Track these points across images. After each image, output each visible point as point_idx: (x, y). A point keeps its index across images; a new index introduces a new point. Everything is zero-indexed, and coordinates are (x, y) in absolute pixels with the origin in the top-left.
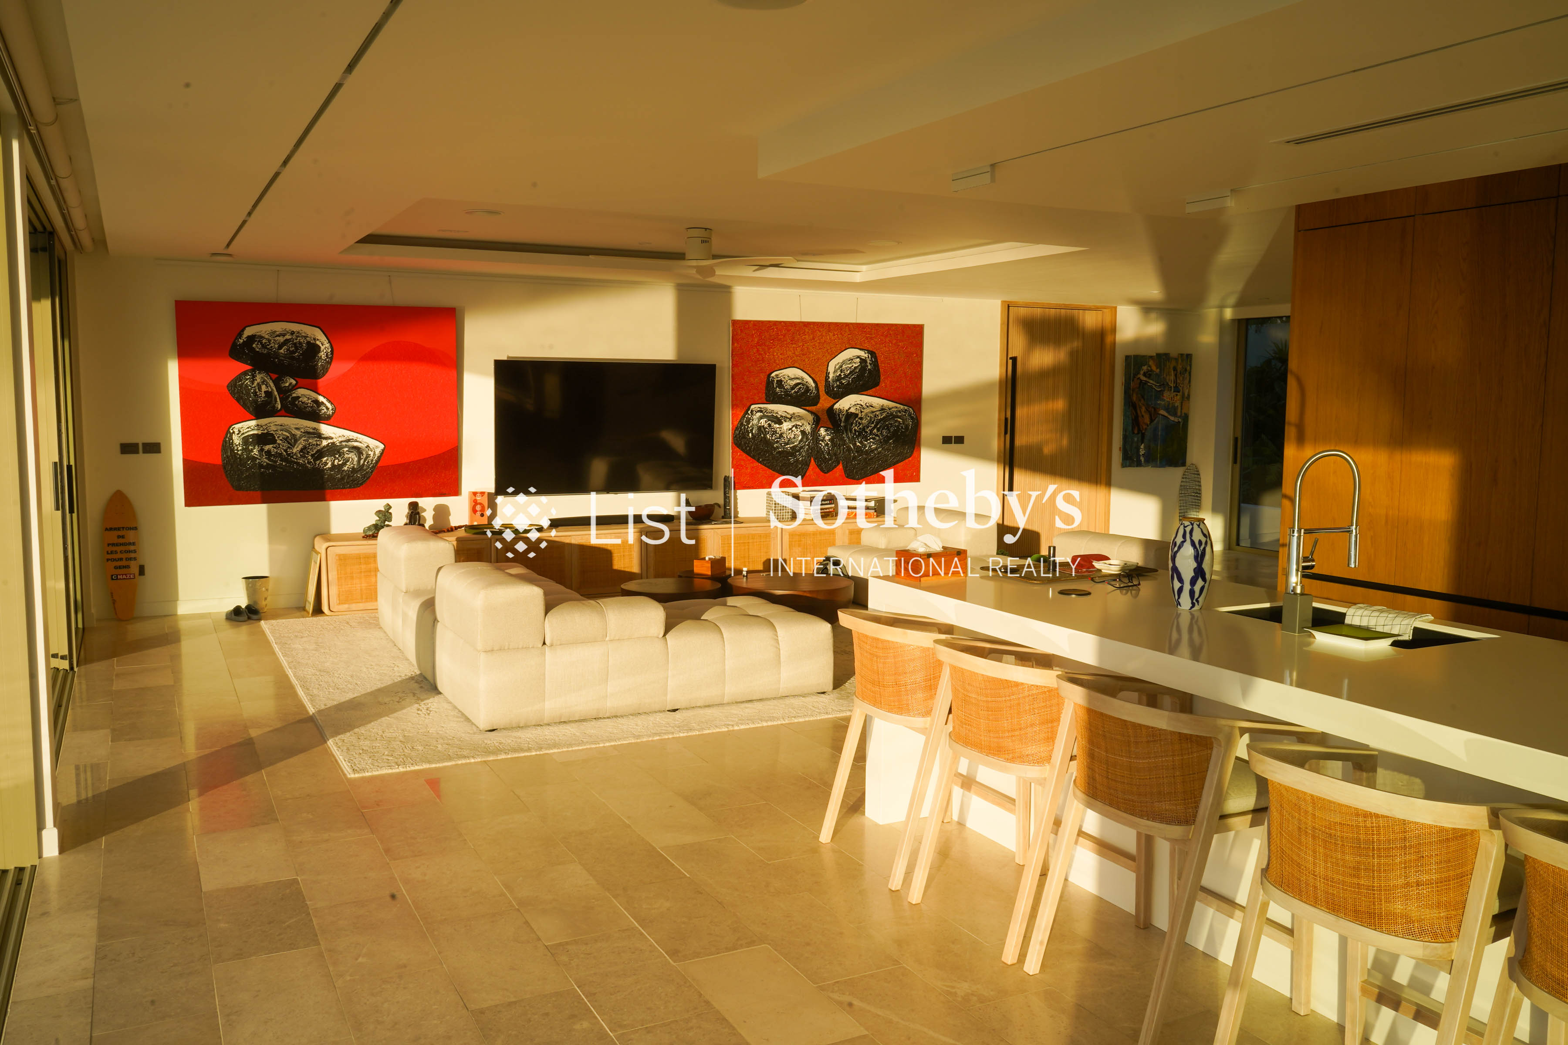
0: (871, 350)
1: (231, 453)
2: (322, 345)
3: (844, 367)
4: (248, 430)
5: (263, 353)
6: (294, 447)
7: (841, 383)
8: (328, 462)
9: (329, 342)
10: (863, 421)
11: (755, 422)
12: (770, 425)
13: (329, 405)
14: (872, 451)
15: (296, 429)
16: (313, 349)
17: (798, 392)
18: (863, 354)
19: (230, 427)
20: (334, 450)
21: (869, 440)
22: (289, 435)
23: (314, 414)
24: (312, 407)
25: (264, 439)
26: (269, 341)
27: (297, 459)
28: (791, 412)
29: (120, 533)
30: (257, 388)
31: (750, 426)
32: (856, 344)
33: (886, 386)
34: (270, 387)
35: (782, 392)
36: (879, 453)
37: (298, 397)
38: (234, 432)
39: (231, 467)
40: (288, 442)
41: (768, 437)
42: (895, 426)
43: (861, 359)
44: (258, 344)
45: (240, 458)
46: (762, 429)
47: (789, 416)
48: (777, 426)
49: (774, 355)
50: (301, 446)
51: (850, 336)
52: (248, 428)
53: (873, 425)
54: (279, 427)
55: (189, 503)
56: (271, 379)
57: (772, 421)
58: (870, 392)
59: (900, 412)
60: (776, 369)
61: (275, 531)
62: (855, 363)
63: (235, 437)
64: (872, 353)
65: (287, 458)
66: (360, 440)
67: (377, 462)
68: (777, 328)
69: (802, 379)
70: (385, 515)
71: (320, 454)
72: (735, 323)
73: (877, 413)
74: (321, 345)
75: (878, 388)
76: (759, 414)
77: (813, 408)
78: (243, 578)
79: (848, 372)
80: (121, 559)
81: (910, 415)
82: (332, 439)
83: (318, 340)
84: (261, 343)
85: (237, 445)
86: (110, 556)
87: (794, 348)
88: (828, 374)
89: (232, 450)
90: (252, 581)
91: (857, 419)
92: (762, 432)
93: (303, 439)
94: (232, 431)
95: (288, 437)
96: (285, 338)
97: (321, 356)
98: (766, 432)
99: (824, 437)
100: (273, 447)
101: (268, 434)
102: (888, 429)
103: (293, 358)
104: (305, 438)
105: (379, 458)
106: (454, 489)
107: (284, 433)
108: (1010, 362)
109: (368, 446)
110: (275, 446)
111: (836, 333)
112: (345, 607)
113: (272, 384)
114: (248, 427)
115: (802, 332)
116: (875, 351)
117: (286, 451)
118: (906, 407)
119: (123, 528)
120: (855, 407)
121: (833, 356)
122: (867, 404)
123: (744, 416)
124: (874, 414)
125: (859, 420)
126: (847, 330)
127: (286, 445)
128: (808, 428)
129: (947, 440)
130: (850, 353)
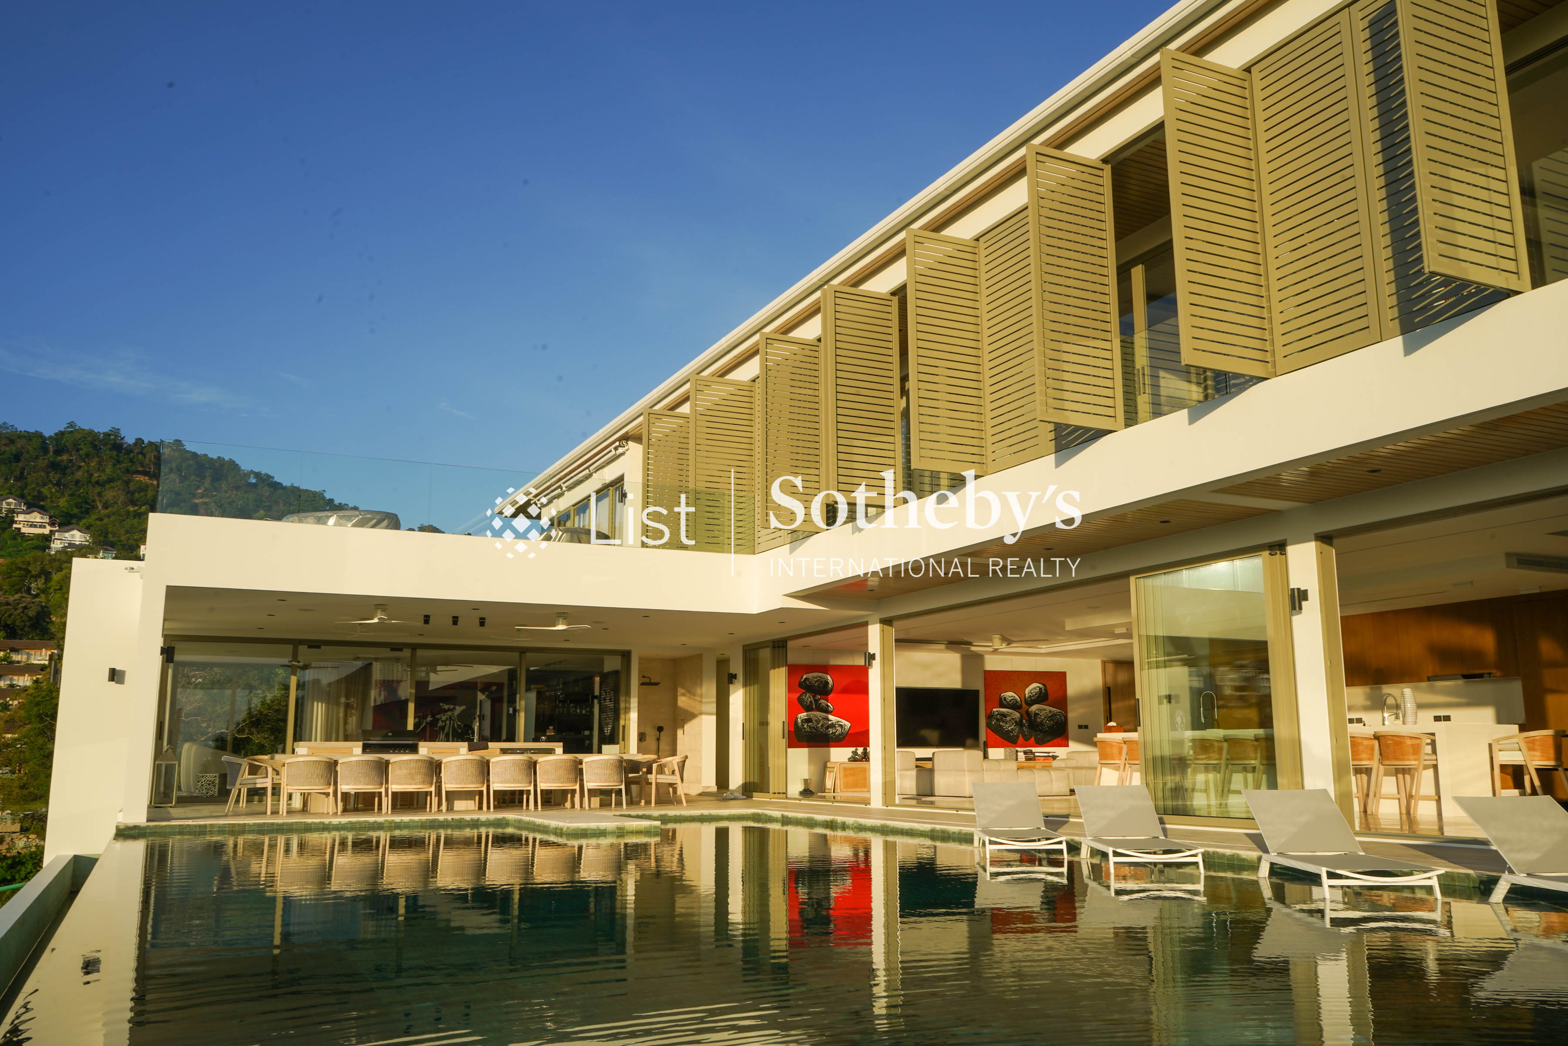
2: (830, 682)
3: (1032, 692)
4: (803, 717)
5: (808, 686)
6: (819, 724)
7: (1031, 699)
8: (831, 731)
9: (832, 680)
10: (1042, 717)
11: (995, 716)
12: (1002, 718)
13: (832, 707)
14: (1047, 731)
15: (820, 717)
16: (827, 683)
17: (1013, 703)
18: (1040, 686)
19: (797, 715)
20: (833, 726)
21: (1045, 726)
22: (817, 719)
23: (827, 711)
24: (826, 708)
25: (808, 720)
26: (811, 680)
28: (1010, 712)
30: (807, 700)
31: (993, 718)
32: (1037, 681)
33: (1051, 701)
34: (811, 699)
35: (1006, 702)
36: (1050, 732)
37: (821, 703)
39: (797, 733)
40: (817, 722)
41: (1001, 723)
42: (1056, 720)
43: (1039, 688)
44: (807, 682)
45: (801, 728)
46: (999, 720)
47: (1010, 714)
48: (1005, 718)
49: (1002, 686)
50: (821, 724)
51: (1034, 677)
53: (1047, 719)
54: (814, 716)
56: (812, 696)
57: (1002, 716)
58: (1044, 704)
59: (1058, 713)
60: (1003, 692)
61: (812, 759)
62: (1037, 690)
63: (799, 720)
64: (1044, 685)
65: (817, 729)
66: (841, 722)
67: (846, 732)
68: (1003, 674)
69: (1014, 697)
70: (856, 753)
71: (828, 727)
72: (986, 672)
73: (1048, 713)
75: (1048, 702)
76: (997, 713)
77: (1019, 711)
78: (804, 778)
79: (1034, 694)
81: (1062, 715)
82: (832, 721)
83: (828, 680)
84: (809, 681)
85: (800, 723)
87: (1010, 683)
88: (1025, 695)
89: (798, 725)
90: (806, 781)
94: (798, 717)
96: (818, 679)
97: (829, 687)
99: (1025, 725)
101: (810, 719)
102: (1053, 721)
103: (821, 688)
104: (823, 721)
105: (847, 730)
108: (1107, 689)
109: (843, 724)
110: (812, 724)
111: (1028, 676)
112: (845, 790)
114: (803, 715)
115: (1013, 676)
116: (1046, 684)
117: (816, 726)
118: (1061, 711)
120: (1038, 711)
121: (1028, 686)
122: (1044, 709)
123: (990, 714)
125: (1040, 717)
126: (1033, 675)
128: (1018, 720)
129: (1080, 727)
130: (1035, 685)
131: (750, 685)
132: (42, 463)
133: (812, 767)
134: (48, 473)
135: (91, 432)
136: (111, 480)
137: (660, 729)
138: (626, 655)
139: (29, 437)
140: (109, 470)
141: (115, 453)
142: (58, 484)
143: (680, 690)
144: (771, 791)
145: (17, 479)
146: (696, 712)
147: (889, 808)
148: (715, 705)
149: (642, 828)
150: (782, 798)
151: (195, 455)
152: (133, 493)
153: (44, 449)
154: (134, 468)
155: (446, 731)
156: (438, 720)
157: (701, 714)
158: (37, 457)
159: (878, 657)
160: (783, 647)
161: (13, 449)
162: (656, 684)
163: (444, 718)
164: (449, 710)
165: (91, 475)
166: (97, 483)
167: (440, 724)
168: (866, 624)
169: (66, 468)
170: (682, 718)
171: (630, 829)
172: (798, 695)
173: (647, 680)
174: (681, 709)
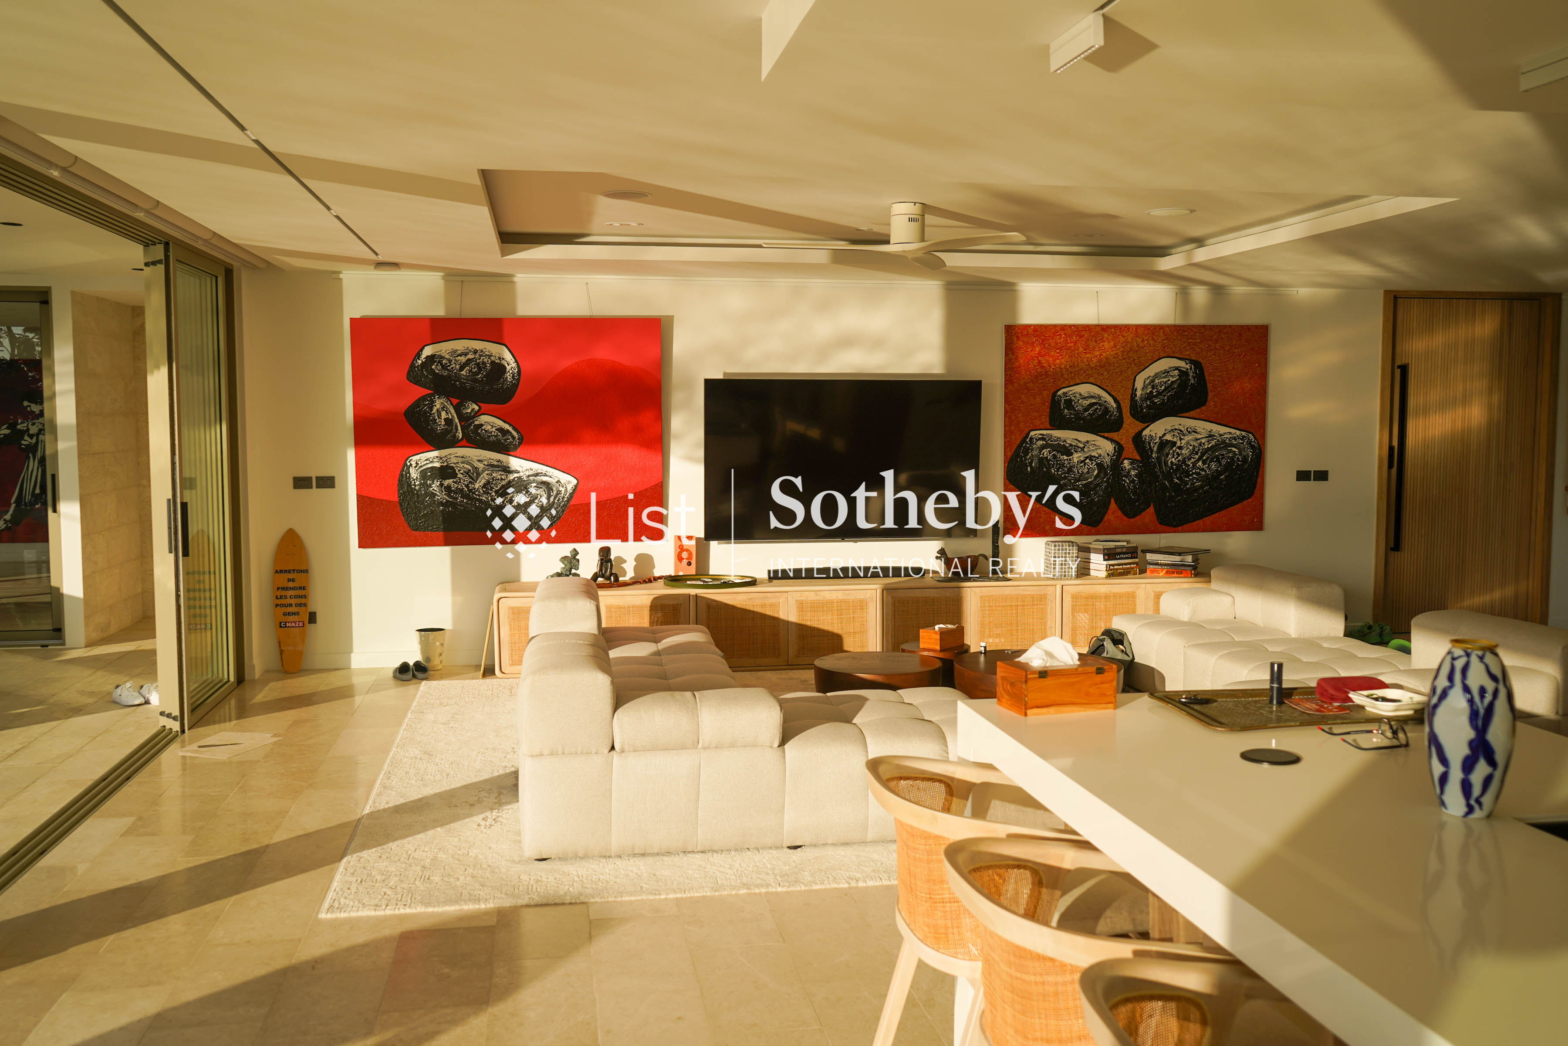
0: (1194, 358)
1: (407, 488)
2: (508, 365)
3: (1157, 381)
4: (426, 462)
5: (442, 375)
6: (476, 482)
7: (1152, 402)
9: (516, 361)
10: (1183, 452)
11: (1035, 453)
12: (1055, 456)
13: (515, 434)
14: (1196, 489)
15: (479, 461)
16: (499, 368)
17: (1093, 414)
18: (1182, 364)
19: (407, 459)
20: (521, 485)
21: (1192, 475)
22: (470, 468)
24: (496, 436)
25: (445, 472)
26: (450, 361)
27: (479, 496)
28: (1084, 440)
29: (291, 576)
30: (436, 414)
31: (1028, 457)
32: (1173, 352)
33: (1215, 406)
34: (451, 414)
35: (1071, 414)
36: (1206, 492)
37: (482, 425)
38: (411, 465)
39: (408, 505)
40: (469, 476)
41: (1053, 471)
42: (1229, 457)
43: (1180, 371)
44: (437, 365)
45: (417, 494)
46: (1045, 462)
47: (1081, 445)
48: (1065, 457)
49: (1061, 368)
50: (483, 481)
51: (1166, 341)
52: (426, 460)
53: (1197, 457)
54: (460, 460)
55: (363, 543)
56: (452, 404)
57: (1058, 452)
58: (1191, 413)
59: (1235, 440)
60: (1064, 386)
61: (458, 577)
62: (1172, 376)
63: (412, 470)
64: (1196, 364)
65: (469, 494)
66: (550, 474)
67: (569, 500)
68: (1065, 334)
69: (1099, 397)
70: (571, 562)
71: (507, 489)
72: (1010, 329)
73: (1203, 441)
74: (506, 365)
75: (1204, 408)
76: (1041, 443)
77: (1114, 435)
78: (418, 630)
79: (1163, 388)
80: (291, 605)
81: (1249, 443)
82: (519, 472)
83: (503, 359)
84: (441, 364)
85: (414, 480)
86: (280, 602)
87: (1088, 358)
88: (1134, 390)
89: (409, 485)
90: (428, 633)
91: (1174, 449)
92: (1045, 464)
93: (486, 472)
94: (409, 464)
95: (470, 470)
96: (467, 358)
97: (507, 378)
98: (1049, 465)
99: (1129, 472)
100: (453, 482)
101: (448, 467)
102: (1218, 461)
103: (476, 381)
104: (489, 472)
105: (571, 495)
107: (466, 466)
108: (1398, 372)
109: (558, 482)
110: (455, 480)
111: (1145, 338)
113: (453, 411)
115: (1099, 338)
116: (1200, 360)
117: (467, 486)
118: (1244, 433)
119: (294, 570)
120: (1172, 433)
121: (1142, 368)
122: (1189, 430)
123: (1020, 446)
124: (1199, 441)
125: (1178, 450)
126: (1161, 334)
127: (467, 479)
128: (1107, 460)
129: (1303, 476)
130: (1165, 364)
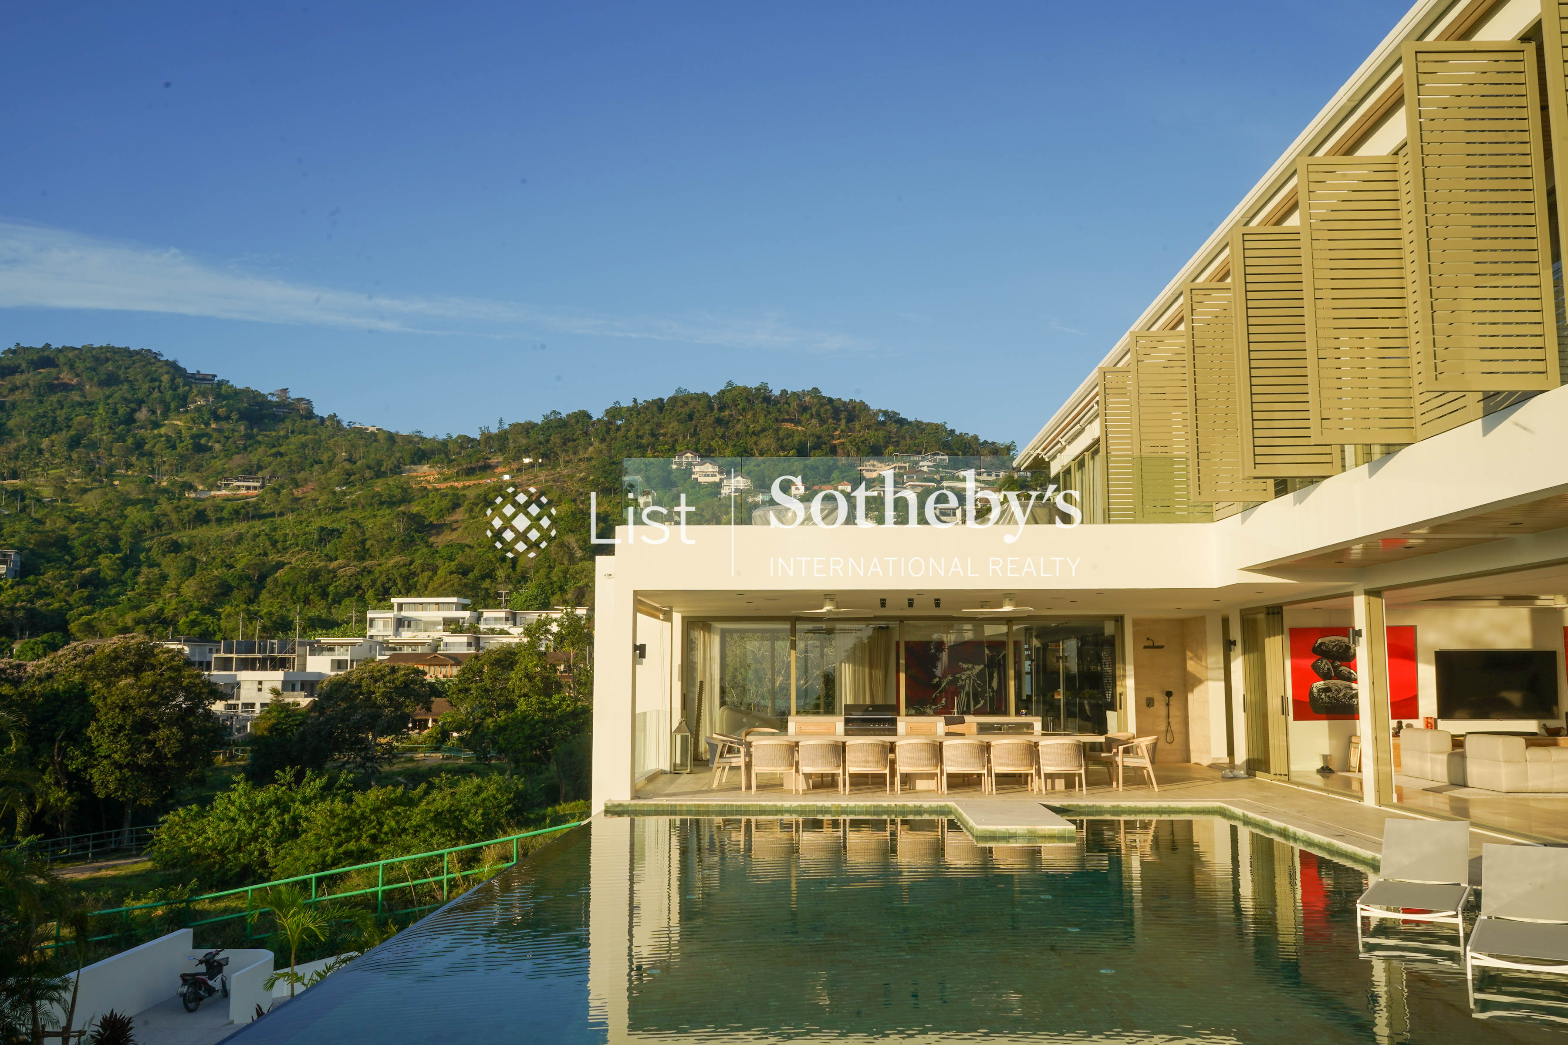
1: (1312, 696)
4: (1320, 686)
5: (1325, 651)
6: (1340, 694)
8: (1355, 701)
15: (1340, 685)
16: (1348, 648)
19: (1312, 684)
23: (1349, 679)
24: (1348, 675)
25: (1327, 690)
26: (1328, 645)
27: (1340, 700)
30: (1323, 667)
34: (1329, 666)
37: (1341, 670)
39: (1313, 703)
40: (1337, 691)
44: (1323, 647)
45: (1317, 699)
54: (1333, 685)
55: (1295, 719)
56: (1330, 662)
61: (1332, 733)
63: (1314, 689)
65: (1337, 699)
71: (1351, 697)
72: (1565, 628)
78: (1321, 754)
84: (1325, 646)
85: (1315, 693)
90: (1325, 757)
93: (1343, 690)
94: (1313, 686)
95: (1338, 689)
96: (1335, 643)
97: (1352, 652)
100: (1331, 694)
101: (1329, 688)
103: (1339, 653)
104: (1345, 690)
106: (1415, 716)
107: (1336, 687)
114: (1320, 684)
117: (1336, 696)
127: (1337, 693)
131: (1249, 652)
132: (710, 419)
133: (1334, 742)
134: (714, 428)
135: (745, 388)
136: (764, 430)
137: (1169, 694)
138: (1119, 620)
139: (698, 397)
140: (762, 421)
141: (765, 405)
142: (723, 437)
143: (1189, 654)
144: (1272, 771)
145: (692, 436)
146: (1203, 678)
147: (1382, 808)
148: (1223, 671)
149: (1055, 833)
150: (1284, 781)
151: (830, 400)
152: (782, 440)
153: (711, 408)
154: (781, 417)
155: (966, 690)
156: (958, 679)
157: (1207, 680)
158: (706, 415)
159: (1364, 633)
160: (1278, 613)
161: (686, 410)
162: (1162, 647)
163: (964, 677)
164: (968, 669)
165: (748, 427)
166: (753, 433)
167: (960, 683)
168: (1351, 594)
169: (728, 422)
170: (1190, 683)
171: (1042, 833)
172: (1313, 661)
173: (1150, 643)
174: (1189, 673)
